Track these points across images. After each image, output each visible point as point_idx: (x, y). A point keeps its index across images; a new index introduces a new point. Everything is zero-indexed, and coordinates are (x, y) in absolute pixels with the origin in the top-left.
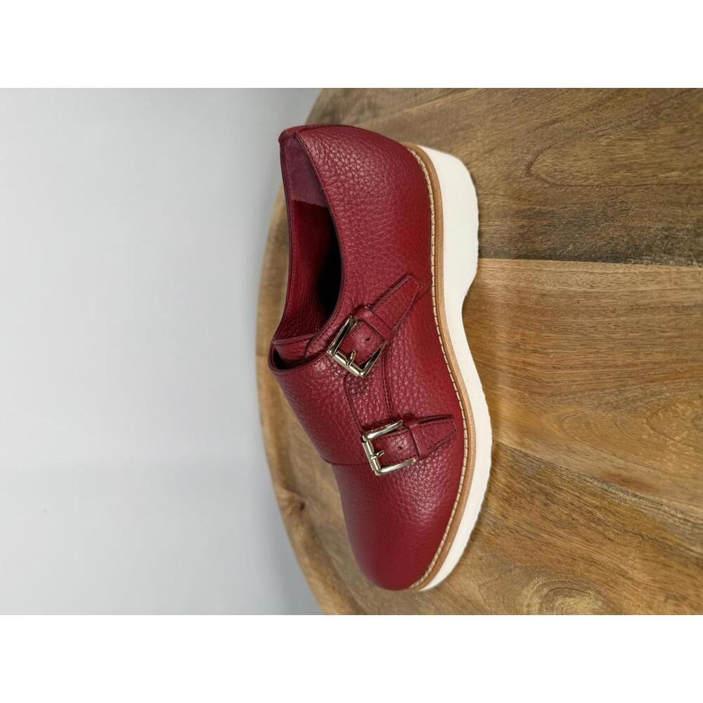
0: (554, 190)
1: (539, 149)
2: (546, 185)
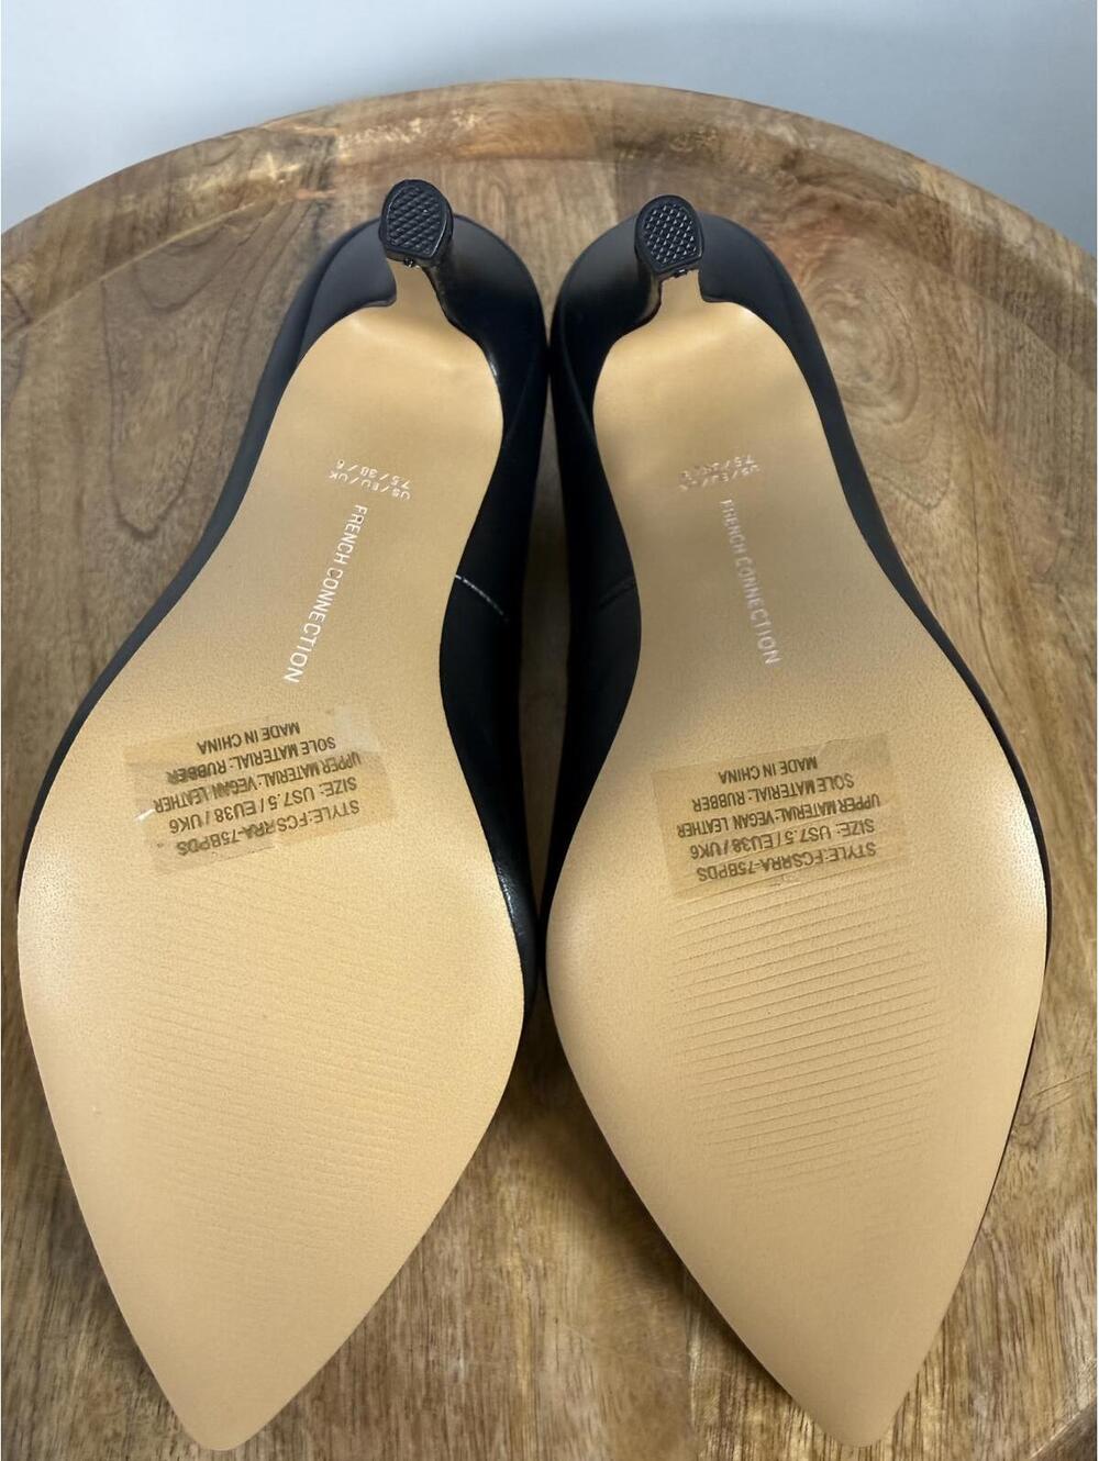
1: (113, 523)
2: (180, 501)
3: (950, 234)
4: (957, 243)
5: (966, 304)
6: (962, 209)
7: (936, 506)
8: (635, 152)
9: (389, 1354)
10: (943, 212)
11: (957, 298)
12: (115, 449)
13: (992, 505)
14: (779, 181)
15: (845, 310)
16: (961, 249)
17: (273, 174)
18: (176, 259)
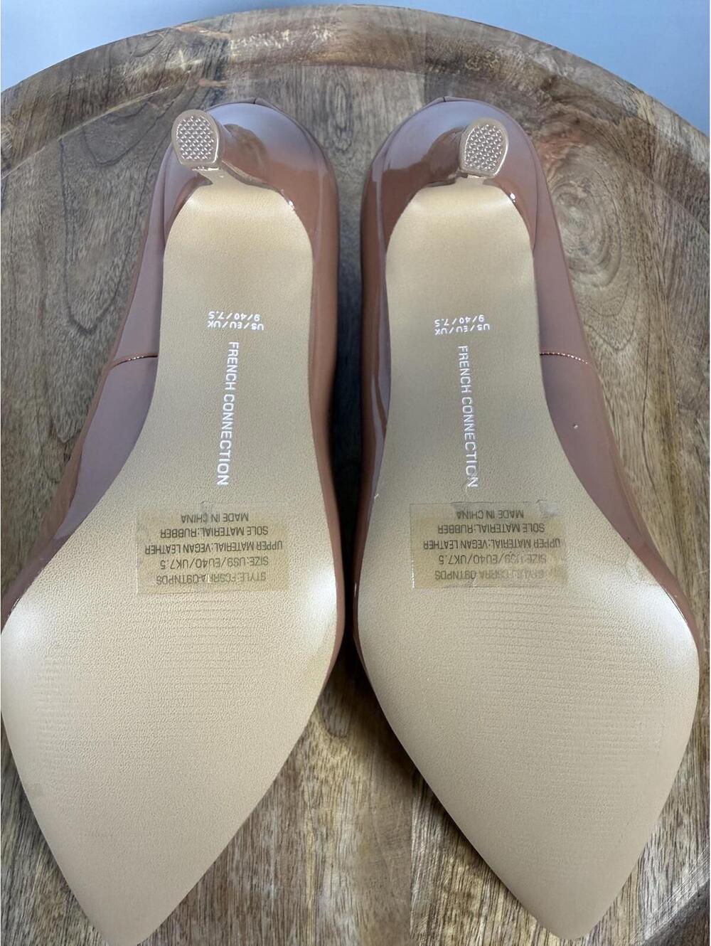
0: (119, 299)
1: (66, 321)
2: (112, 308)
3: (654, 150)
4: (658, 156)
5: (659, 201)
6: (665, 131)
7: (622, 349)
8: (440, 67)
9: (228, 879)
10: (651, 132)
11: (653, 197)
12: (68, 267)
13: (660, 351)
14: (539, 98)
15: (575, 200)
16: (661, 160)
17: (183, 66)
18: (113, 126)
